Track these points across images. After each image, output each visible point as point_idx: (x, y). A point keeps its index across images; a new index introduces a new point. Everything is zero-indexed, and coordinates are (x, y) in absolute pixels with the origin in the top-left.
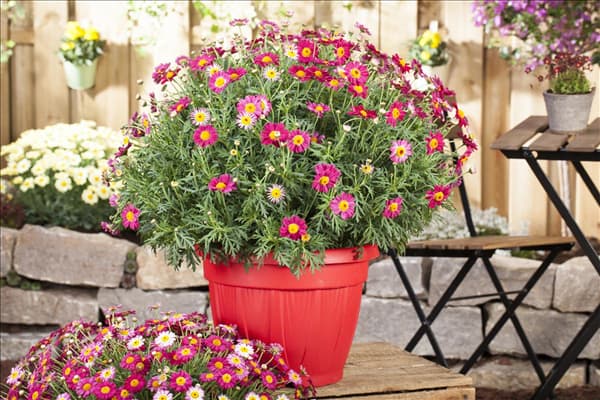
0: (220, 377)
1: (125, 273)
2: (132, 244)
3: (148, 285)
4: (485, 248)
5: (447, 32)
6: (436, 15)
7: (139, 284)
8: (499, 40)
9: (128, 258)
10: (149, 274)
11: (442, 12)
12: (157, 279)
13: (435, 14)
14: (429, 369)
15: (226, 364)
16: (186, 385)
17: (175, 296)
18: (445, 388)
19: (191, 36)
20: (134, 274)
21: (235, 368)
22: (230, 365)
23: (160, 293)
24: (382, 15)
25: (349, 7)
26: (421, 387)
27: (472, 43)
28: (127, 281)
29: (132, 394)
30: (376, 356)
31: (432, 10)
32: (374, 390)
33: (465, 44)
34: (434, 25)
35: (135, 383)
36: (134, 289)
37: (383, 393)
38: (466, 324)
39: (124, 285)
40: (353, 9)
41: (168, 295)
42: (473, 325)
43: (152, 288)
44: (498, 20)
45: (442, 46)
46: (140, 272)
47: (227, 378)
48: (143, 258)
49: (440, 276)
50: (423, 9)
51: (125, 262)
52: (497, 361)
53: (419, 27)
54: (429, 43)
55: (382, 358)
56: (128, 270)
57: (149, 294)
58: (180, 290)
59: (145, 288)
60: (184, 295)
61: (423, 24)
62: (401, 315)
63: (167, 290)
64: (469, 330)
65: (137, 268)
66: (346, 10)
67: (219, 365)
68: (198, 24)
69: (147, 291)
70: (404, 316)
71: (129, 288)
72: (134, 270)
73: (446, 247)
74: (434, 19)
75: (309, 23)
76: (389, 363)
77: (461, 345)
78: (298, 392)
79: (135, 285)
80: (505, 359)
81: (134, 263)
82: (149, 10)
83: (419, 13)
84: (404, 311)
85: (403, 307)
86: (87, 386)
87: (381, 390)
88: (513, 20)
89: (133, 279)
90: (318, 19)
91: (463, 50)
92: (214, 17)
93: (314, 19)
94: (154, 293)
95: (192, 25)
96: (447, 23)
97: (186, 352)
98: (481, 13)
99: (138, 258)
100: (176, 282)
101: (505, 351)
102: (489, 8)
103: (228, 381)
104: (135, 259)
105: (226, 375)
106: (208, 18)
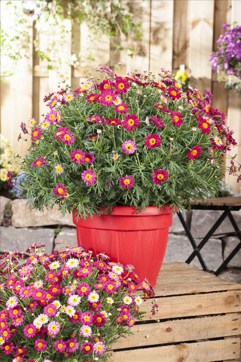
0: (106, 286)
1: (5, 217)
2: (8, 200)
3: (18, 224)
4: (236, 205)
5: (190, 72)
6: (184, 61)
7: (13, 223)
8: (225, 77)
9: (6, 208)
10: (19, 217)
11: (187, 60)
12: (24, 221)
13: (182, 61)
14: (213, 279)
15: (108, 278)
16: (87, 291)
17: (35, 231)
18: (226, 291)
19: (34, 71)
20: (10, 218)
21: (113, 280)
22: (111, 279)
23: (26, 229)
24: (151, 61)
25: (131, 55)
26: (212, 291)
27: (205, 78)
28: (6, 222)
29: (53, 297)
30: (178, 270)
31: (181, 58)
32: (186, 293)
33: (201, 79)
34: (182, 67)
35: (55, 290)
36: (10, 227)
37: (190, 294)
38: (212, 249)
39: (4, 224)
40: (134, 57)
41: (31, 231)
42: (217, 249)
43: (21, 226)
44: (226, 66)
45: (188, 80)
46: (14, 216)
47: (110, 287)
48: (16, 208)
49: (197, 220)
50: (175, 57)
51: (5, 210)
52: (230, 271)
53: (173, 68)
54: (181, 78)
55: (183, 272)
56: (7, 215)
57: (19, 230)
58: (37, 227)
59: (17, 226)
60: (41, 230)
61: (175, 66)
62: (173, 243)
63: (30, 227)
64: (214, 253)
65: (12, 214)
66: (130, 57)
67: (104, 279)
68: (38, 64)
69: (17, 228)
70: (175, 244)
71: (7, 226)
72: (10, 215)
73: (212, 204)
74: (182, 64)
75: (107, 65)
76: (188, 276)
77: (209, 261)
78: (146, 294)
79: (11, 225)
80: (235, 270)
81: (10, 211)
82: (11, 55)
83: (173, 60)
84: (175, 241)
85: (174, 239)
86: (26, 292)
87: (189, 292)
88: (236, 66)
89: (9, 220)
90: (112, 62)
91: (199, 82)
92: (49, 60)
93: (109, 62)
94: (22, 229)
95: (34, 65)
96: (190, 66)
97: (85, 271)
98: (216, 61)
99: (13, 208)
100: (36, 222)
101: (236, 265)
102: (221, 58)
103: (111, 289)
104: (11, 208)
105: (110, 285)
106: (45, 60)
